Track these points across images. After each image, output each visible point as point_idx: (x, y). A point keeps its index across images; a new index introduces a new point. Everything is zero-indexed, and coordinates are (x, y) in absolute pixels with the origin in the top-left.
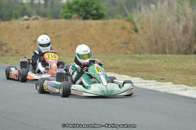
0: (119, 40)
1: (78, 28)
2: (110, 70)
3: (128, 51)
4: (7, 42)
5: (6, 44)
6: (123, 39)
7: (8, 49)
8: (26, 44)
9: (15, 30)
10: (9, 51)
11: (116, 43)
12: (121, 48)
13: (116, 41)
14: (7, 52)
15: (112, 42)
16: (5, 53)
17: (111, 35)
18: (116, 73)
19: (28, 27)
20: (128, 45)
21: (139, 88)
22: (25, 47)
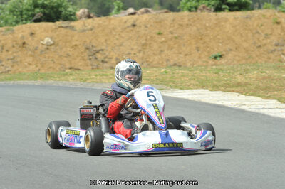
0: (269, 40)
1: (207, 25)
2: (234, 89)
3: (282, 56)
4: (103, 47)
5: (102, 50)
6: (274, 39)
7: (105, 58)
8: (132, 49)
9: (114, 29)
10: (106, 60)
11: (265, 45)
12: (272, 52)
13: (265, 42)
14: (103, 61)
15: (259, 44)
16: (101, 63)
17: (258, 33)
18: (242, 93)
19: (134, 25)
20: (283, 48)
21: (269, 117)
22: (129, 54)
